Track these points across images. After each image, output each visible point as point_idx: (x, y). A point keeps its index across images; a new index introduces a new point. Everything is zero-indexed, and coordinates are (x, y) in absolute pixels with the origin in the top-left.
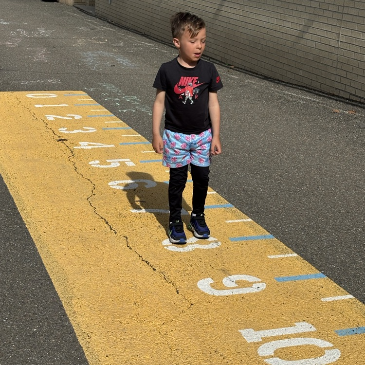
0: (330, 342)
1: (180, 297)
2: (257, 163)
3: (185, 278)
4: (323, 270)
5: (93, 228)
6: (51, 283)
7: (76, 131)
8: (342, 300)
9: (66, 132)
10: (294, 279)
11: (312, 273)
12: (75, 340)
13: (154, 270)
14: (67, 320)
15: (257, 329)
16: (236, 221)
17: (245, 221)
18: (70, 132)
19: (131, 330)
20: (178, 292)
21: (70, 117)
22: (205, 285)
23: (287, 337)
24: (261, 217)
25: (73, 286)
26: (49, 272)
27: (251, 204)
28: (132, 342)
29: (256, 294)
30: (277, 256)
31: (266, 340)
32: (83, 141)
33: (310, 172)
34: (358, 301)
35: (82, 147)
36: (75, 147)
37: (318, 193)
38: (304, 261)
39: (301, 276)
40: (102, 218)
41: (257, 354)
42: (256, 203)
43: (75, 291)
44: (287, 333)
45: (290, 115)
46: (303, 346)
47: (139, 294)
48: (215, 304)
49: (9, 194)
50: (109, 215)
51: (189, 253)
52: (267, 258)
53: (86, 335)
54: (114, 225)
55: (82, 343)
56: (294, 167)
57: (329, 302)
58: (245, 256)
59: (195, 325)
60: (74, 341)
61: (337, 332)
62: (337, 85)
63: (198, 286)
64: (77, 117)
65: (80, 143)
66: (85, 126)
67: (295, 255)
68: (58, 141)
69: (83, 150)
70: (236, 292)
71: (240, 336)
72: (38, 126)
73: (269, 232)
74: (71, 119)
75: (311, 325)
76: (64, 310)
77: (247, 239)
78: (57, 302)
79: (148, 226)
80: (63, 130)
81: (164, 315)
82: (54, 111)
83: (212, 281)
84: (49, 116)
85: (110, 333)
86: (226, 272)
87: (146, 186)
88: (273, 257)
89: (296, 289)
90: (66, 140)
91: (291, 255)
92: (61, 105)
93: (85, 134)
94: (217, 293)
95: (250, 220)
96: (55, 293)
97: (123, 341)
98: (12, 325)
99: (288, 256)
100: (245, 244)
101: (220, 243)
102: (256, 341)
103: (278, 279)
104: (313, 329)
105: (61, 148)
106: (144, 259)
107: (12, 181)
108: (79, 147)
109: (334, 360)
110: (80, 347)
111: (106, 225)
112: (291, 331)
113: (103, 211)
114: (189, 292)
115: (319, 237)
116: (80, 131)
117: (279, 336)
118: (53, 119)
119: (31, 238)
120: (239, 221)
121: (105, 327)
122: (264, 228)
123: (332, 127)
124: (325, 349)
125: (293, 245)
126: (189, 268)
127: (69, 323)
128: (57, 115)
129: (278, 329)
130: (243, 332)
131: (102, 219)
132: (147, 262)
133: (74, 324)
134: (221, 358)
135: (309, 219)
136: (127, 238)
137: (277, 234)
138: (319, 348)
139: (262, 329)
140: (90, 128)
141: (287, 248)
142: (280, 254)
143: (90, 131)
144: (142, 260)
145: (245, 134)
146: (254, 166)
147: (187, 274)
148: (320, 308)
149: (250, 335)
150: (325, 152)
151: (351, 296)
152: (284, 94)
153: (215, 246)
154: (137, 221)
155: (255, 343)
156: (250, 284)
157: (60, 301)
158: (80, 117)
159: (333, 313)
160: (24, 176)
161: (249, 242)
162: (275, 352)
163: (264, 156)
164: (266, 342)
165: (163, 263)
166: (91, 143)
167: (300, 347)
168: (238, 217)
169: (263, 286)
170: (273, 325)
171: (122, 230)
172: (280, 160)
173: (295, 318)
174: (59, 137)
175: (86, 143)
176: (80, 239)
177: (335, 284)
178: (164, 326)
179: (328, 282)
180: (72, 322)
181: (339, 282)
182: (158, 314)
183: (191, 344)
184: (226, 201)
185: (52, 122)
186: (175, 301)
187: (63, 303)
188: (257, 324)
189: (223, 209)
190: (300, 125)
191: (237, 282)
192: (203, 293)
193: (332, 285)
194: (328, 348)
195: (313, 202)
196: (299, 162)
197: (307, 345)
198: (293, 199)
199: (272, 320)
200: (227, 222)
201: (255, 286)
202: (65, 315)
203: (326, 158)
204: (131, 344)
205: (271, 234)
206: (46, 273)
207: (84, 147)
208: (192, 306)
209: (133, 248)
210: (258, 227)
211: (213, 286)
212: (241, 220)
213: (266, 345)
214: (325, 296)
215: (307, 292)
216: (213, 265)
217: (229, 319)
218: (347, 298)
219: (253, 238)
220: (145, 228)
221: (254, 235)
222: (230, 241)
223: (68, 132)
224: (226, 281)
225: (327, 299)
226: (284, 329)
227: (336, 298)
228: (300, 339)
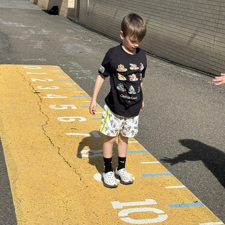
0: (163, 210)
1: (81, 182)
2: (151, 110)
3: (88, 172)
4: (172, 171)
5: (40, 142)
6: (7, 171)
7: (47, 88)
8: (178, 188)
9: (40, 88)
10: (154, 175)
11: (165, 173)
13: (70, 167)
14: (10, 191)
15: (122, 201)
16: (129, 142)
17: (134, 142)
18: (43, 89)
19: (46, 199)
20: (81, 179)
21: (46, 80)
22: (98, 176)
23: (139, 207)
24: (144, 140)
25: (19, 173)
26: (7, 165)
27: (140, 133)
28: (45, 205)
30: (147, 163)
31: (125, 208)
32: (49, 94)
33: (182, 117)
34: (188, 189)
35: (48, 97)
36: (43, 97)
37: (183, 128)
38: (162, 166)
39: (157, 174)
40: (47, 137)
41: (117, 215)
42: (143, 133)
43: (19, 176)
44: (139, 205)
45: (180, 84)
46: (146, 212)
47: (57, 179)
48: (101, 187)
50: (52, 136)
51: (94, 158)
52: (141, 163)
53: (19, 200)
54: (54, 141)
55: (15, 204)
56: (173, 113)
57: (170, 189)
59: (85, 198)
60: (11, 203)
61: (169, 205)
62: (213, 68)
63: (94, 177)
64: (50, 80)
65: (47, 95)
66: (53, 86)
67: (158, 162)
68: (35, 93)
69: (48, 99)
71: (111, 205)
72: (25, 85)
73: (146, 149)
74: (46, 81)
75: (155, 201)
76: (10, 186)
77: (132, 152)
78: (6, 182)
79: (74, 143)
80: (39, 87)
81: (68, 192)
82: (37, 76)
84: (34, 79)
85: (33, 200)
87: (80, 121)
88: (144, 163)
89: (152, 181)
90: (39, 93)
91: (155, 162)
92: (43, 73)
93: (52, 90)
95: (137, 142)
96: (8, 177)
97: (40, 204)
99: (154, 162)
100: (129, 155)
101: (114, 154)
102: (119, 208)
103: (143, 175)
104: (156, 203)
105: (35, 97)
106: (66, 161)
108: (46, 97)
109: (163, 221)
110: (14, 206)
111: (49, 141)
112: (142, 203)
113: (50, 133)
114: (87, 180)
115: (175, 153)
116: (50, 88)
117: (133, 206)
118: (35, 81)
119: (2, 146)
121: (31, 196)
122: (144, 147)
123: (204, 92)
124: (159, 214)
125: (158, 157)
127: (11, 193)
128: (38, 79)
129: (134, 202)
130: (113, 203)
131: (47, 138)
132: (67, 162)
133: (13, 194)
134: (96, 216)
135: (173, 143)
136: (59, 149)
137: (150, 150)
138: (156, 213)
139: (125, 202)
140: (56, 87)
141: (154, 158)
142: (149, 161)
143: (56, 89)
144: (65, 161)
145: (149, 94)
146: (149, 112)
147: (90, 170)
148: (163, 192)
149: (116, 205)
150: (195, 105)
151: (184, 186)
152: (181, 72)
154: (68, 139)
155: (118, 209)
157: (9, 181)
158: (52, 80)
159: (170, 195)
160: (8, 111)
161: (132, 154)
162: (128, 215)
163: (157, 106)
164: (125, 209)
165: (77, 163)
166: (54, 95)
167: (145, 212)
170: (132, 200)
171: (57, 144)
172: (166, 109)
173: (146, 197)
174: (36, 91)
175: (51, 95)
176: (31, 148)
177: (177, 179)
178: (67, 197)
179: (173, 178)
180: (12, 193)
181: (179, 178)
182: (65, 191)
183: (80, 208)
185: (34, 82)
186: (77, 184)
187: (10, 182)
188: (123, 199)
190: (184, 90)
192: (95, 180)
193: (175, 179)
194: (161, 214)
195: (178, 133)
196: (177, 110)
197: (148, 212)
198: (166, 132)
199: (133, 197)
202: (10, 189)
203: (194, 109)
204: (44, 206)
205: (147, 150)
206: (5, 165)
207: (49, 97)
208: (87, 188)
209: (61, 154)
210: (141, 146)
212: (131, 142)
213: (124, 210)
214: (169, 185)
215: (158, 183)
217: (107, 195)
218: (181, 187)
219: (136, 152)
220: (72, 144)
221: (137, 150)
223: (42, 88)
225: (169, 187)
226: (138, 202)
227: (175, 187)
228: (146, 208)
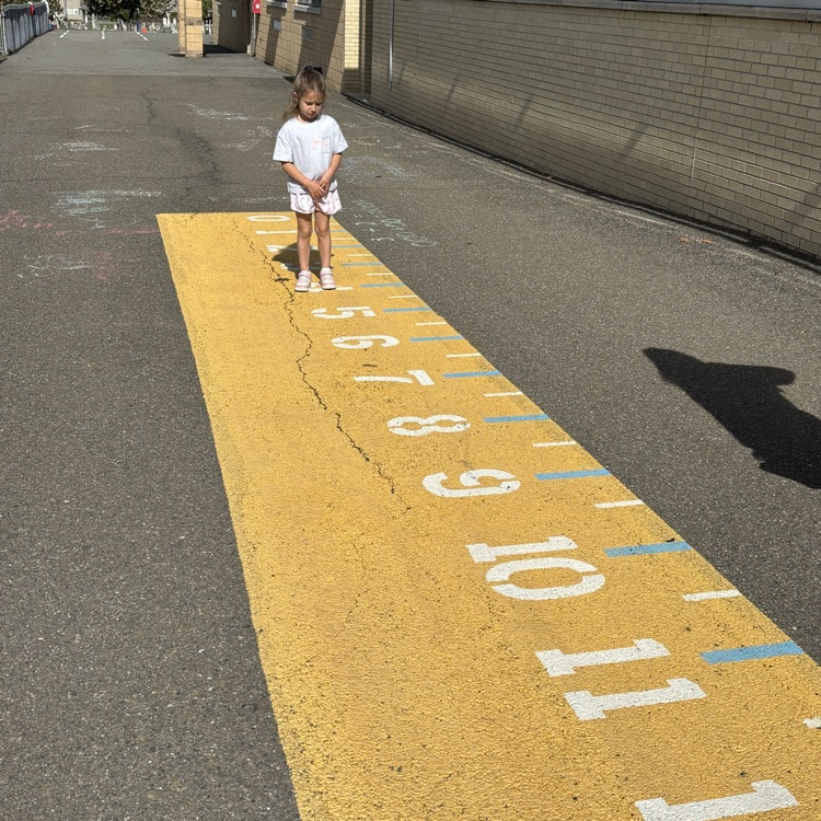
0: (594, 564)
1: (395, 497)
2: (550, 313)
3: (409, 472)
4: (608, 465)
5: (295, 401)
6: (220, 475)
8: (625, 508)
10: (565, 476)
11: (591, 468)
12: (235, 552)
13: (367, 460)
14: (230, 525)
15: (493, 544)
16: (500, 394)
17: (513, 394)
19: (315, 542)
20: (393, 491)
22: (433, 483)
23: (533, 556)
24: (537, 389)
25: (248, 479)
26: (220, 459)
27: (528, 371)
28: (312, 558)
29: (503, 496)
30: (547, 445)
31: (501, 560)
33: (624, 327)
34: (649, 509)
37: (628, 355)
38: (583, 451)
39: (573, 472)
40: (311, 387)
41: (484, 578)
42: (535, 370)
43: (250, 486)
44: (534, 551)
45: (615, 245)
46: (552, 569)
47: (338, 492)
48: (441, 509)
49: (191, 353)
50: (322, 384)
51: (422, 437)
52: (532, 446)
53: (251, 546)
54: (326, 397)
55: (243, 556)
56: (602, 319)
57: (606, 509)
58: (500, 443)
59: (406, 537)
60: (232, 554)
61: (607, 551)
62: (692, 203)
63: (424, 483)
67: (574, 442)
68: (276, 281)
70: (475, 493)
71: (467, 552)
72: (252, 261)
73: (543, 410)
75: (571, 541)
76: (229, 512)
77: (509, 419)
78: (221, 501)
79: (373, 400)
81: (366, 522)
82: (282, 240)
83: (446, 477)
84: (273, 246)
85: (285, 545)
86: (468, 465)
87: (384, 345)
88: (540, 445)
89: (562, 490)
90: (288, 280)
91: (567, 443)
94: (447, 493)
95: (520, 393)
96: (223, 489)
97: (300, 556)
98: (153, 530)
99: (563, 444)
100: (505, 426)
101: (469, 425)
102: (487, 560)
103: (540, 477)
104: (574, 546)
105: (277, 291)
106: (357, 445)
107: (199, 335)
109: (593, 590)
110: (240, 562)
111: (315, 397)
112: (540, 547)
113: (315, 378)
114: (409, 491)
115: (613, 418)
117: (521, 555)
118: (276, 250)
119: (207, 413)
120: (505, 394)
121: (280, 535)
122: (539, 405)
123: (674, 262)
124: (584, 574)
125: (572, 430)
126: (416, 459)
127: (232, 530)
129: (522, 545)
130: (472, 548)
131: (310, 390)
132: (359, 449)
133: (238, 531)
134: (433, 582)
135: (606, 393)
136: (339, 415)
137: (554, 413)
138: (575, 572)
139: (500, 545)
141: (564, 433)
142: (552, 441)
144: (354, 447)
145: (542, 272)
146: (545, 317)
147: (413, 467)
148: (590, 517)
149: (480, 553)
150: (653, 298)
151: (640, 502)
153: (462, 429)
154: (360, 392)
155: (484, 564)
156: (497, 482)
157: (227, 499)
159: (607, 524)
160: (217, 328)
161: (512, 424)
162: (511, 576)
163: (563, 303)
164: (502, 562)
165: (382, 450)
167: (548, 570)
168: (504, 389)
169: (516, 485)
170: (516, 539)
171: (335, 404)
172: (585, 309)
173: (551, 530)
174: (279, 275)
176: (274, 415)
177: (621, 484)
178: (363, 537)
179: (611, 481)
180: (236, 528)
181: (627, 482)
182: (358, 520)
183: (395, 562)
184: (492, 367)
185: (274, 255)
186: (386, 503)
187: (230, 502)
188: (495, 538)
189: (485, 378)
190: (626, 259)
191: (480, 480)
192: (428, 493)
193: (616, 484)
194: (588, 573)
195: (618, 368)
196: (611, 312)
197: (558, 569)
198: (589, 365)
199: (518, 532)
200: (486, 395)
201: (504, 484)
202: (229, 518)
203: (653, 306)
204: (311, 560)
205: (546, 413)
206: (217, 461)
208: (408, 511)
209: (344, 430)
210: (530, 403)
211: (444, 484)
212: (508, 394)
213: (500, 566)
214: (603, 500)
215: (578, 495)
216: (452, 455)
217: (456, 530)
218: (633, 504)
219: (518, 419)
220: (368, 403)
221: (521, 414)
222: (484, 423)
224: (465, 478)
225: (604, 505)
226: (531, 545)
227: (617, 504)
228: (550, 559)
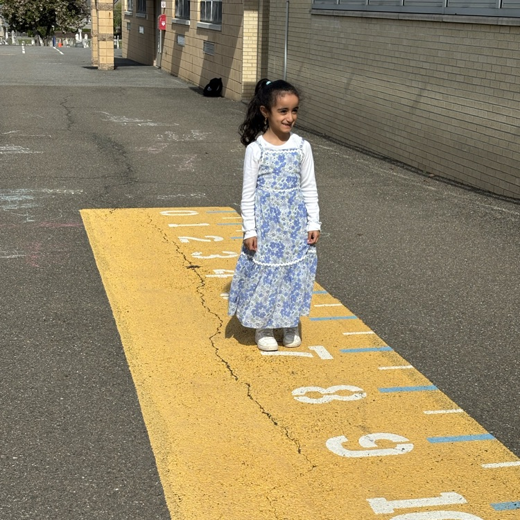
0: (481, 517)
1: (301, 457)
2: (436, 296)
3: (313, 435)
4: (492, 430)
5: (209, 373)
6: (147, 436)
7: (212, 256)
8: (509, 468)
9: (199, 257)
10: (453, 440)
11: (477, 433)
12: (163, 503)
13: (276, 424)
14: (158, 479)
15: (391, 498)
16: (393, 368)
17: (404, 367)
18: (205, 257)
19: (232, 494)
20: (299, 451)
21: (208, 239)
22: (335, 445)
23: (427, 509)
24: (426, 363)
25: (172, 440)
26: (146, 423)
27: (416, 347)
28: (231, 508)
29: (399, 457)
30: (437, 412)
31: (399, 512)
32: (219, 268)
33: (503, 309)
35: (215, 276)
36: (207, 276)
37: (507, 334)
38: (470, 418)
39: (461, 437)
40: (223, 361)
43: (173, 445)
44: (428, 505)
45: (493, 236)
47: (251, 452)
48: (343, 467)
49: (117, 331)
50: (233, 358)
51: (323, 405)
52: (423, 413)
53: (177, 497)
54: (236, 370)
55: (170, 506)
56: (484, 302)
57: (492, 469)
58: (394, 411)
59: (313, 492)
60: (161, 504)
61: (493, 506)
63: (327, 444)
64: (218, 239)
65: (215, 271)
66: (225, 250)
67: (461, 411)
68: (189, 268)
69: (217, 278)
70: (373, 453)
71: (367, 505)
72: (166, 250)
73: (432, 382)
74: (209, 241)
75: (461, 496)
76: (156, 468)
77: (402, 390)
78: (149, 458)
79: (279, 372)
80: (197, 255)
81: (276, 478)
82: (192, 232)
83: (346, 440)
84: (184, 237)
85: (206, 497)
86: (366, 430)
88: (430, 412)
89: (452, 452)
90: (198, 267)
91: (455, 411)
92: (201, 225)
93: (223, 259)
94: (348, 454)
95: (411, 367)
96: (150, 448)
97: (220, 506)
98: (91, 483)
99: (451, 411)
100: (397, 395)
101: (365, 395)
102: (386, 512)
103: (431, 440)
104: (464, 501)
105: (190, 277)
106: (266, 411)
107: (122, 315)
108: (212, 276)
110: (168, 511)
111: (227, 369)
112: (434, 502)
113: (226, 352)
114: (314, 451)
115: (496, 389)
116: (218, 256)
117: (417, 508)
118: (186, 241)
119: (133, 383)
120: (397, 368)
121: (201, 489)
122: (427, 377)
125: (459, 399)
126: (319, 423)
127: (160, 483)
128: (193, 237)
129: (417, 500)
130: (372, 501)
131: (223, 363)
132: (268, 414)
133: (165, 485)
135: (489, 368)
136: (249, 385)
137: (442, 385)
139: (397, 499)
140: (231, 253)
141: (452, 402)
142: (441, 409)
143: (230, 256)
144: (263, 412)
145: (427, 260)
146: (431, 300)
147: (316, 430)
148: (478, 476)
149: (379, 505)
152: (492, 210)
153: (359, 397)
154: (267, 366)
155: (384, 515)
156: (392, 445)
157: (154, 457)
158: (221, 239)
159: (493, 482)
160: (138, 309)
161: (404, 394)
163: (447, 287)
164: (399, 514)
165: (289, 416)
166: (228, 271)
168: (395, 363)
169: (409, 448)
170: (412, 495)
171: (244, 376)
172: (467, 293)
173: (442, 487)
174: (190, 263)
175: (221, 271)
176: (191, 385)
177: (504, 447)
178: (275, 491)
179: (495, 444)
180: (163, 482)
181: (511, 445)
182: (269, 476)
183: (304, 513)
184: (384, 343)
185: (185, 245)
186: (294, 462)
187: (157, 459)
188: (392, 493)
189: (378, 353)
190: (504, 249)
191: (377, 442)
192: (331, 453)
193: (500, 448)
195: (499, 345)
196: (491, 295)
198: (472, 343)
199: (413, 489)
200: (380, 368)
201: (399, 447)
202: (156, 473)
204: (230, 510)
205: (434, 384)
206: (143, 424)
207: (219, 276)
208: (314, 469)
209: (254, 398)
210: (420, 375)
211: (345, 445)
212: (399, 367)
213: (398, 517)
214: (488, 461)
215: (466, 457)
216: (351, 421)
217: (358, 486)
218: (516, 465)
219: (409, 389)
220: (274, 374)
221: (412, 385)
222: (379, 393)
223: (202, 257)
224: (364, 441)
225: (489, 466)
226: (425, 499)
227: (502, 465)
228: (443, 512)
